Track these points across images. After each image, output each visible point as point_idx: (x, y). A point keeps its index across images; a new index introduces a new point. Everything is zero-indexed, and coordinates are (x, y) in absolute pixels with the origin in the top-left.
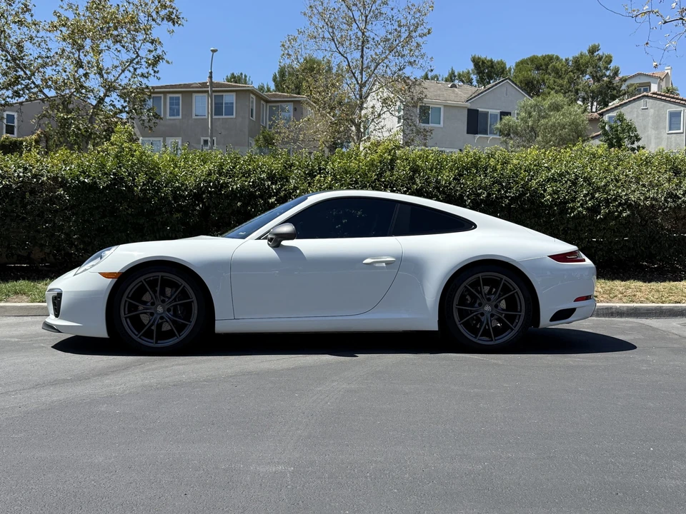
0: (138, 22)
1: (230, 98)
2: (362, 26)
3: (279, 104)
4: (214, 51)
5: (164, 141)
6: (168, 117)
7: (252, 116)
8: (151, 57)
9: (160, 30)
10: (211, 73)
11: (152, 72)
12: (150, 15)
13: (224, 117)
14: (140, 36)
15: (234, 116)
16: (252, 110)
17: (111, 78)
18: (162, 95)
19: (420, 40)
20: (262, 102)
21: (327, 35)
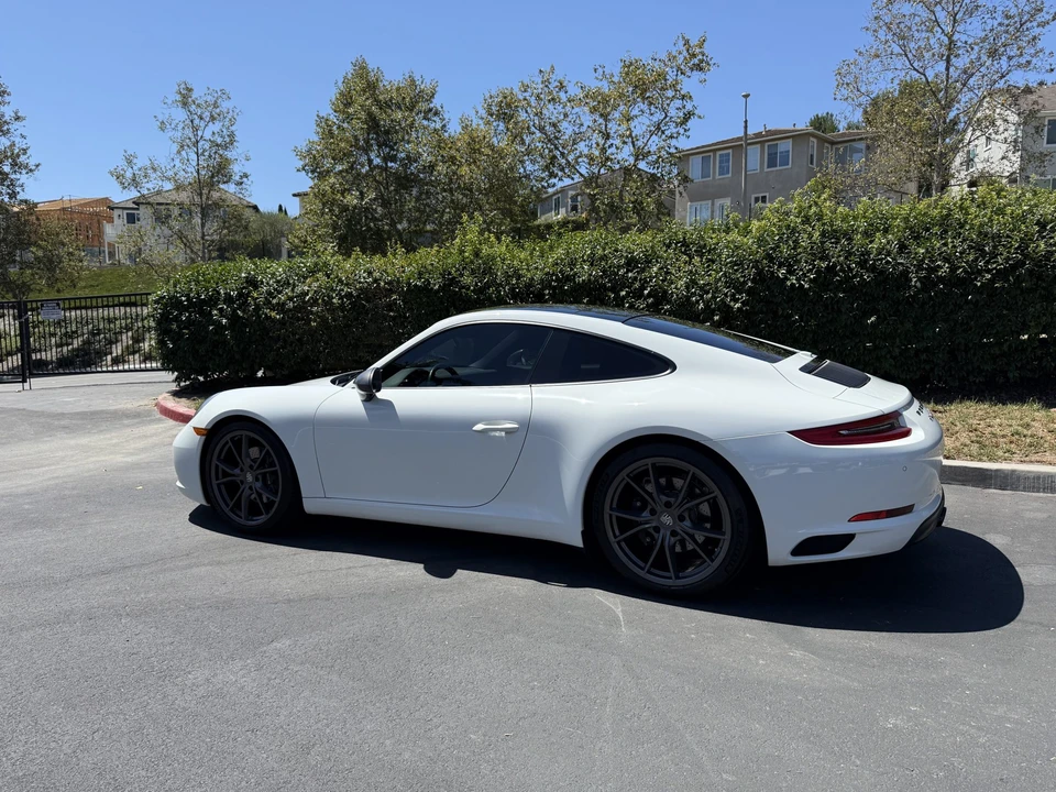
0: (666, 80)
1: (786, 146)
2: (949, 29)
3: (848, 144)
4: (746, 96)
5: (713, 204)
6: (717, 177)
7: (812, 163)
8: (681, 114)
9: (689, 84)
10: (746, 122)
11: (682, 131)
12: (679, 69)
13: (778, 168)
14: (670, 93)
15: (790, 166)
16: (812, 156)
17: (640, 143)
18: (711, 154)
19: (1037, 31)
20: (826, 145)
21: (897, 50)
